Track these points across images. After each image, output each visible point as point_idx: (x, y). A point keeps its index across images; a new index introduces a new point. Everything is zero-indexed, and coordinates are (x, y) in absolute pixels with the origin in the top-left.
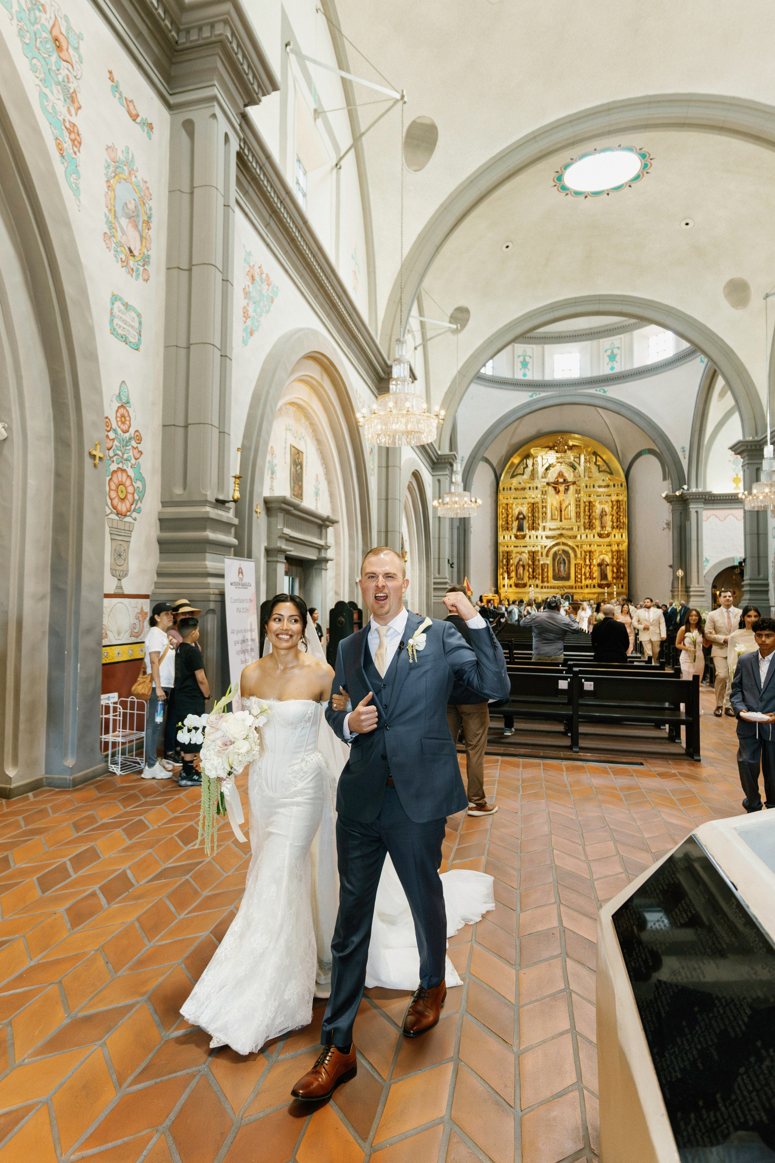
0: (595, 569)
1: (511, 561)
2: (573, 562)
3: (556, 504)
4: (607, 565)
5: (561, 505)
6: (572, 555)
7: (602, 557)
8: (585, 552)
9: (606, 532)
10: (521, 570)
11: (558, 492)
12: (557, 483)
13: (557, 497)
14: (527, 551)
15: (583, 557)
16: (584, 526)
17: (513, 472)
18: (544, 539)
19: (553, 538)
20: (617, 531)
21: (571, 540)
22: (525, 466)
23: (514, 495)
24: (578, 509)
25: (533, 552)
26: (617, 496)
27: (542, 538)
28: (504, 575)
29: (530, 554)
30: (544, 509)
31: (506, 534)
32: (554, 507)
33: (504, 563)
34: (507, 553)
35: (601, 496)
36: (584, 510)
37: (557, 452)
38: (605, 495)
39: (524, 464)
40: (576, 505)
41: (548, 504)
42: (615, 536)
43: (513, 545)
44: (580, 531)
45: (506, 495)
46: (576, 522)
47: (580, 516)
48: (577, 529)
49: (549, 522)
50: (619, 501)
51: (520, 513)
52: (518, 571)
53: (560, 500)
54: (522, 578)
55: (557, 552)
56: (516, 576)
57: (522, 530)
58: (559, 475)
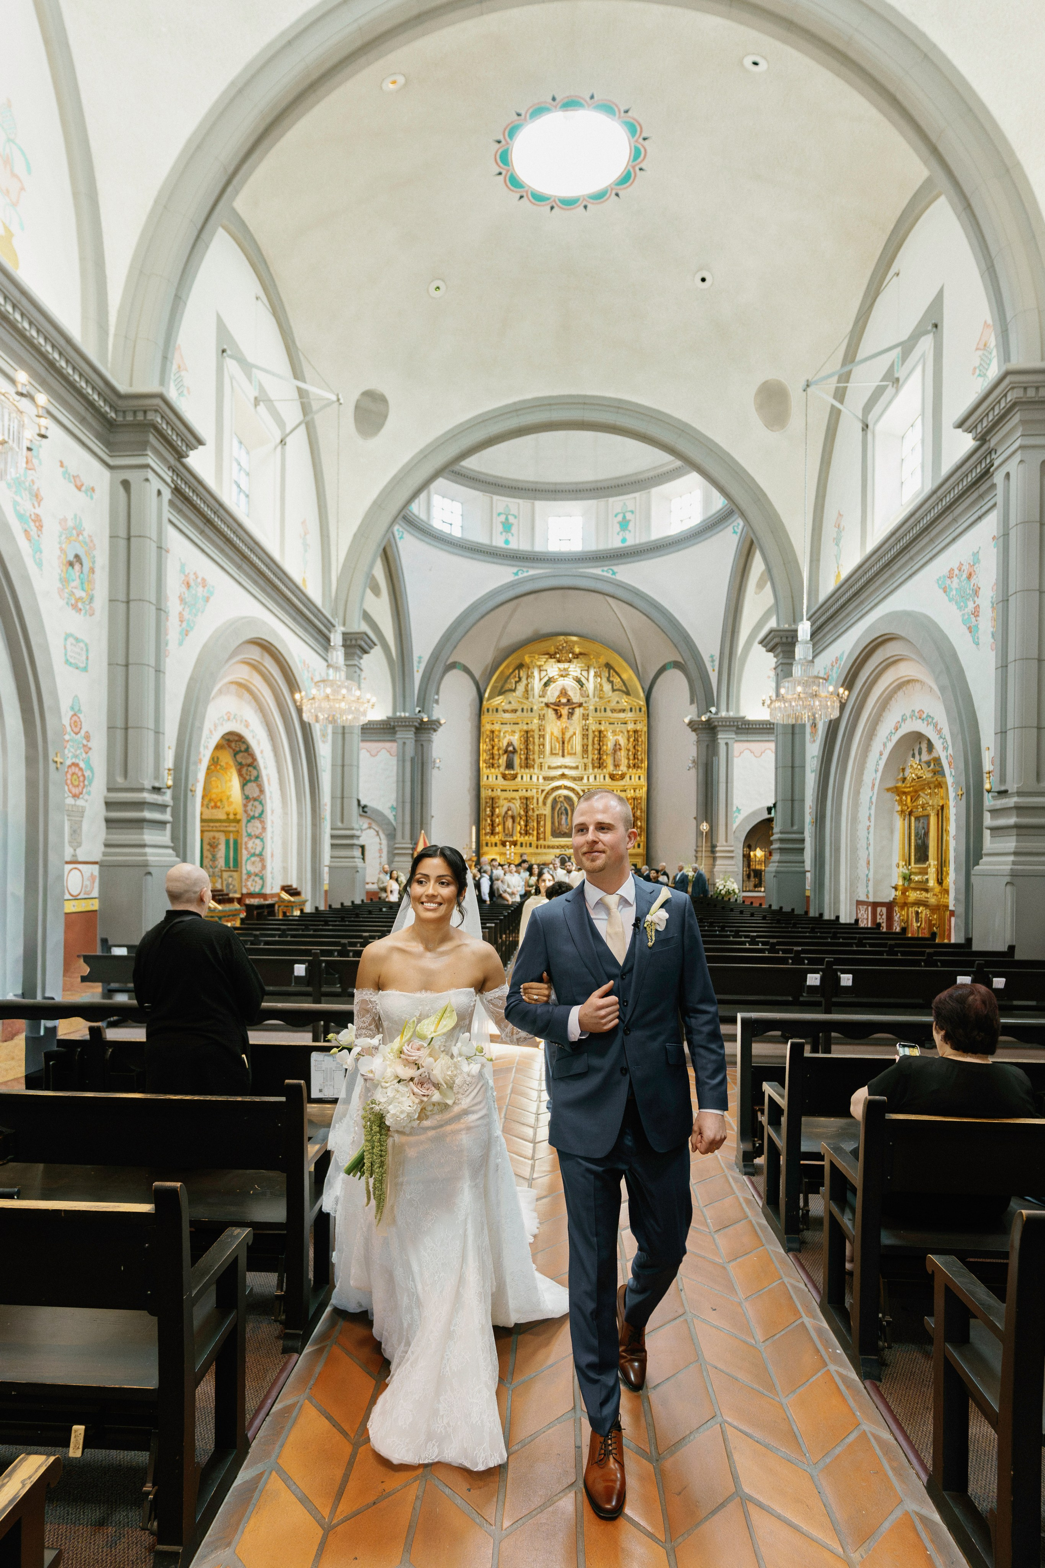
1: (497, 810)
3: (557, 733)
5: (563, 734)
9: (620, 773)
10: (509, 823)
11: (559, 717)
12: (558, 704)
13: (559, 723)
16: (593, 764)
17: (502, 687)
18: (541, 780)
19: (553, 779)
20: (635, 771)
21: (576, 783)
22: (517, 679)
23: (501, 718)
24: (586, 740)
25: (527, 799)
26: (635, 724)
27: (538, 780)
28: (488, 830)
29: (523, 800)
30: (542, 740)
31: (490, 772)
32: (555, 736)
33: (487, 813)
34: (493, 799)
35: (614, 724)
36: (593, 742)
37: (559, 662)
38: (619, 722)
39: (515, 677)
40: (583, 735)
41: (547, 732)
42: (631, 779)
43: (499, 788)
44: (587, 770)
45: (492, 719)
46: (583, 758)
47: (588, 751)
48: (583, 769)
49: (548, 757)
50: (637, 731)
51: (510, 744)
52: (507, 824)
53: (562, 728)
54: (511, 834)
55: (557, 798)
56: (504, 831)
57: (512, 768)
58: (561, 694)
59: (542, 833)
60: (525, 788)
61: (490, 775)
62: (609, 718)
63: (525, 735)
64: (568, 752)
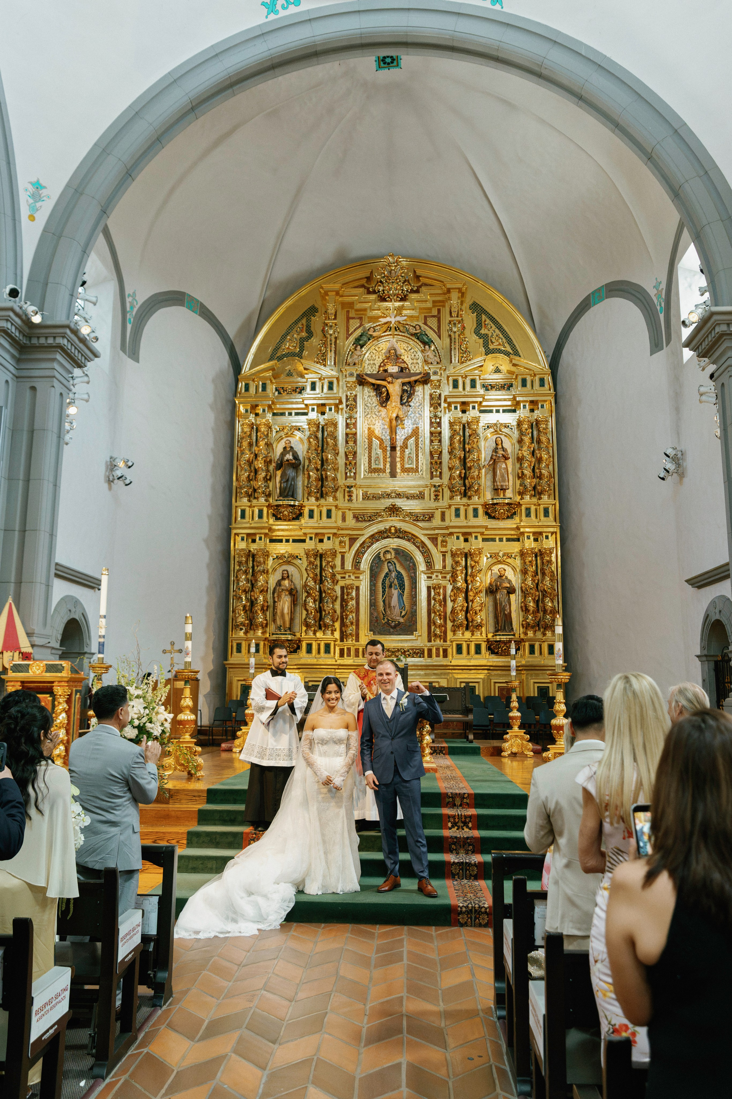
0: (481, 599)
1: (261, 579)
2: (423, 584)
3: (380, 428)
4: (511, 591)
5: (393, 431)
6: (422, 567)
7: (496, 569)
8: (453, 555)
9: (506, 504)
10: (285, 604)
11: (384, 400)
12: (384, 375)
13: (384, 411)
14: (303, 554)
15: (448, 568)
16: (451, 489)
17: (276, 349)
18: (351, 521)
19: (371, 518)
20: (535, 500)
21: (419, 524)
22: (304, 334)
23: (273, 403)
24: (436, 443)
25: (321, 556)
26: (532, 411)
27: (344, 519)
28: (241, 618)
29: (312, 559)
30: (351, 444)
31: (249, 504)
32: (377, 438)
33: (241, 584)
34: (254, 556)
35: (491, 411)
36: (451, 445)
37: (383, 299)
38: (501, 409)
39: (302, 331)
40: (431, 433)
41: (361, 429)
42: (528, 515)
43: (266, 535)
44: (441, 501)
45: (254, 404)
46: (432, 478)
47: (441, 463)
48: (433, 497)
49: (362, 477)
50: (538, 422)
51: (288, 449)
52: (279, 606)
53: (391, 421)
54: (288, 626)
55: (382, 555)
56: (274, 620)
57: (293, 496)
58: (388, 358)
59: (352, 623)
60: (317, 534)
61: (247, 509)
62: (480, 399)
63: (320, 435)
64: (402, 466)
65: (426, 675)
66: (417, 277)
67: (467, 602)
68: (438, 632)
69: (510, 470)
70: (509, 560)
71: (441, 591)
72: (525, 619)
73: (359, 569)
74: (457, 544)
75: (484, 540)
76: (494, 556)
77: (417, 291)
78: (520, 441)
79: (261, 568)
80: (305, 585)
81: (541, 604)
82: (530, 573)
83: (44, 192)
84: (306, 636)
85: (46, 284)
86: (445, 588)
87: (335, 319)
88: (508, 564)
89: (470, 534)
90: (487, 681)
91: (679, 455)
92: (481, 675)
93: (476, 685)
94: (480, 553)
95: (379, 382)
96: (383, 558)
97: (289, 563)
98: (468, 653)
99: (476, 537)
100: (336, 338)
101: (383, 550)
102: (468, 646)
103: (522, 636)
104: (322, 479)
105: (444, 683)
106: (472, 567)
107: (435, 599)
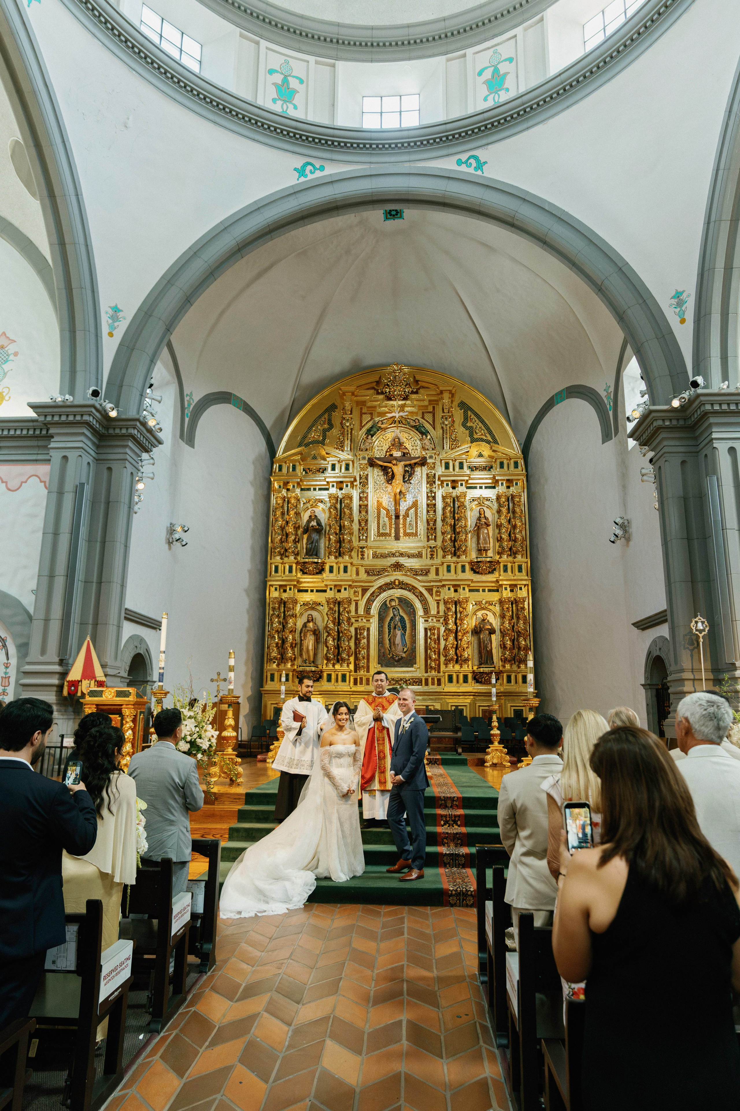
0: (467, 638)
1: (291, 621)
2: (421, 626)
3: (387, 501)
4: (492, 631)
5: (397, 503)
6: (420, 612)
7: (480, 614)
8: (446, 603)
9: (489, 562)
10: (309, 642)
11: (390, 478)
12: (390, 458)
14: (324, 602)
15: (442, 613)
16: (444, 549)
17: (305, 437)
18: (363, 576)
19: (380, 572)
20: (511, 559)
21: (418, 578)
22: (326, 426)
23: (301, 480)
24: (432, 513)
25: (339, 603)
26: (508, 487)
27: (357, 574)
28: (274, 654)
29: (332, 606)
30: (364, 513)
31: (281, 561)
32: (384, 509)
33: (274, 625)
34: (285, 603)
35: (475, 488)
36: (443, 515)
37: (389, 399)
38: (484, 486)
39: (324, 423)
40: (428, 505)
41: (372, 502)
42: (506, 570)
43: (295, 586)
44: (435, 559)
45: (286, 481)
46: (428, 541)
47: (435, 529)
48: (429, 556)
49: (372, 539)
50: (513, 497)
51: (312, 517)
52: (305, 643)
53: (395, 495)
54: (312, 659)
55: (388, 603)
56: (301, 655)
57: (316, 555)
58: (393, 445)
59: (364, 658)
60: (335, 586)
61: (280, 565)
62: (467, 478)
63: (338, 506)
64: (405, 531)
65: (424, 700)
66: (417, 382)
67: (457, 641)
68: (433, 664)
69: (491, 534)
70: (490, 607)
71: (436, 632)
72: (504, 654)
73: (369, 614)
74: (448, 594)
75: (470, 591)
76: (478, 603)
77: (416, 393)
78: (499, 512)
79: (290, 613)
80: (326, 627)
81: (516, 643)
82: (507, 618)
83: (121, 315)
84: (327, 668)
85: (121, 386)
86: (439, 629)
87: (351, 414)
88: (490, 610)
89: (459, 586)
90: (473, 704)
91: (626, 523)
92: (468, 700)
93: (464, 708)
94: (467, 602)
95: (386, 464)
96: (389, 605)
97: (313, 609)
98: (458, 682)
99: (464, 589)
100: (352, 429)
101: (389, 599)
102: (458, 676)
103: (501, 669)
104: (340, 542)
105: (438, 706)
106: (461, 613)
107: (430, 638)
